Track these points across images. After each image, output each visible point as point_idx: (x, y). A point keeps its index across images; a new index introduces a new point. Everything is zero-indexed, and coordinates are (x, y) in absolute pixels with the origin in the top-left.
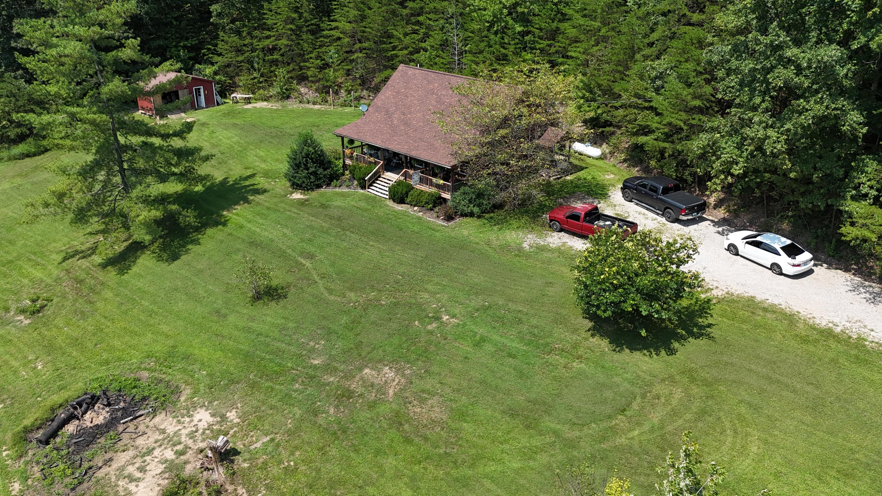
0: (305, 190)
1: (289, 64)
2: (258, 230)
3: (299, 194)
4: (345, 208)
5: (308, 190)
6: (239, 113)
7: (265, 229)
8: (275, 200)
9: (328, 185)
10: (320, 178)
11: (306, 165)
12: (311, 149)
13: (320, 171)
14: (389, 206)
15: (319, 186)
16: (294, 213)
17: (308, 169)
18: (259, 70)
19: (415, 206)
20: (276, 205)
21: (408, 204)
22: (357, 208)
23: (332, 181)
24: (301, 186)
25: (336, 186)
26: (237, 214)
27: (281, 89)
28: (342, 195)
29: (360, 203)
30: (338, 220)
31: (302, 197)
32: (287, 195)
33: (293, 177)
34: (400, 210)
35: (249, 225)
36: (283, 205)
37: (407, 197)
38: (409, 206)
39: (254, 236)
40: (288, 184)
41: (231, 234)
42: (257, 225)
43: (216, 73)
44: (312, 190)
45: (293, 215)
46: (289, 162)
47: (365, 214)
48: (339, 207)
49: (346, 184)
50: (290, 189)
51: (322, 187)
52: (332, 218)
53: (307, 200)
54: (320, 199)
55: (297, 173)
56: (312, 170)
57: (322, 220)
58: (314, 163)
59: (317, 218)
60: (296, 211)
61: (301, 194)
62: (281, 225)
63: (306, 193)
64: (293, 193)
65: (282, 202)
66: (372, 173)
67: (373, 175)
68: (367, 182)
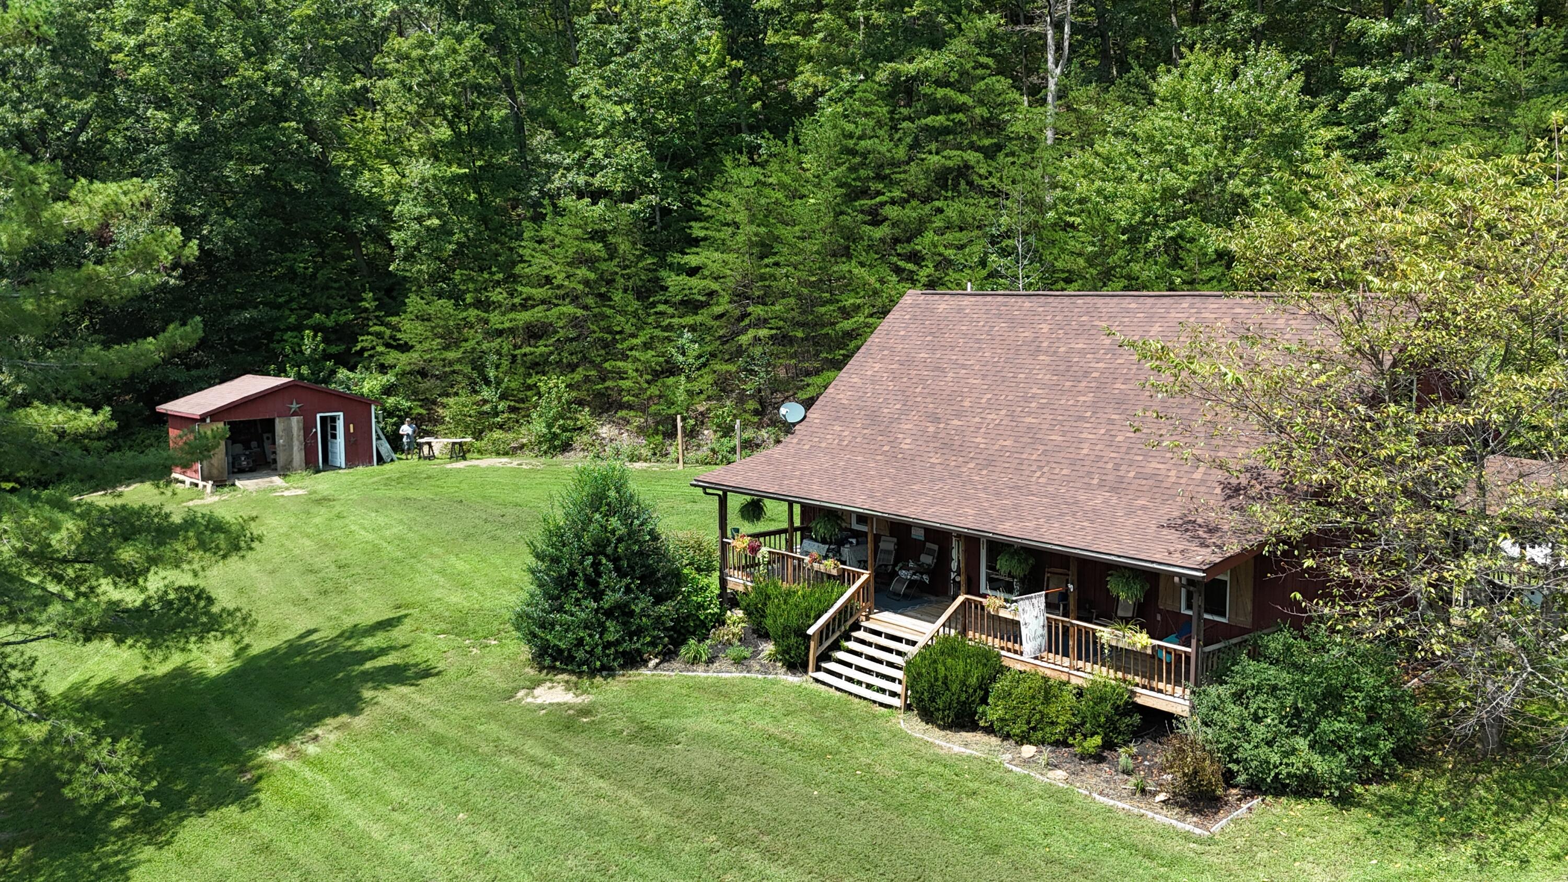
0: (580, 674)
1: (573, 368)
2: (377, 832)
3: (560, 688)
4: (735, 744)
5: (593, 673)
6: (429, 477)
7: (406, 829)
8: (469, 709)
9: (668, 656)
10: (640, 631)
11: (591, 582)
12: (614, 522)
13: (642, 603)
14: (910, 739)
15: (634, 660)
16: (533, 760)
17: (598, 596)
18: (499, 383)
19: (1023, 739)
20: (469, 729)
21: (989, 730)
22: (783, 743)
23: (684, 642)
24: (570, 659)
25: (695, 660)
26: (317, 764)
27: (549, 426)
28: (719, 691)
29: (792, 724)
30: (706, 796)
31: (569, 698)
32: (516, 690)
33: (542, 626)
34: (961, 758)
35: (350, 810)
36: (493, 728)
37: (984, 701)
38: (994, 741)
39: (354, 859)
40: (525, 651)
41: (265, 848)
42: (380, 809)
43: (388, 390)
44: (608, 671)
45: (527, 769)
46: (533, 572)
47: (818, 770)
48: (710, 739)
49: (732, 652)
50: (531, 672)
51: (645, 663)
52: (679, 784)
53: (585, 711)
54: (638, 706)
55: (560, 609)
56: (610, 599)
57: (640, 794)
58: (622, 574)
59: (622, 783)
60: (538, 751)
61: (568, 686)
62: (472, 810)
63: (586, 682)
64: (539, 683)
65: (492, 716)
66: (831, 612)
67: (833, 618)
68: (812, 644)
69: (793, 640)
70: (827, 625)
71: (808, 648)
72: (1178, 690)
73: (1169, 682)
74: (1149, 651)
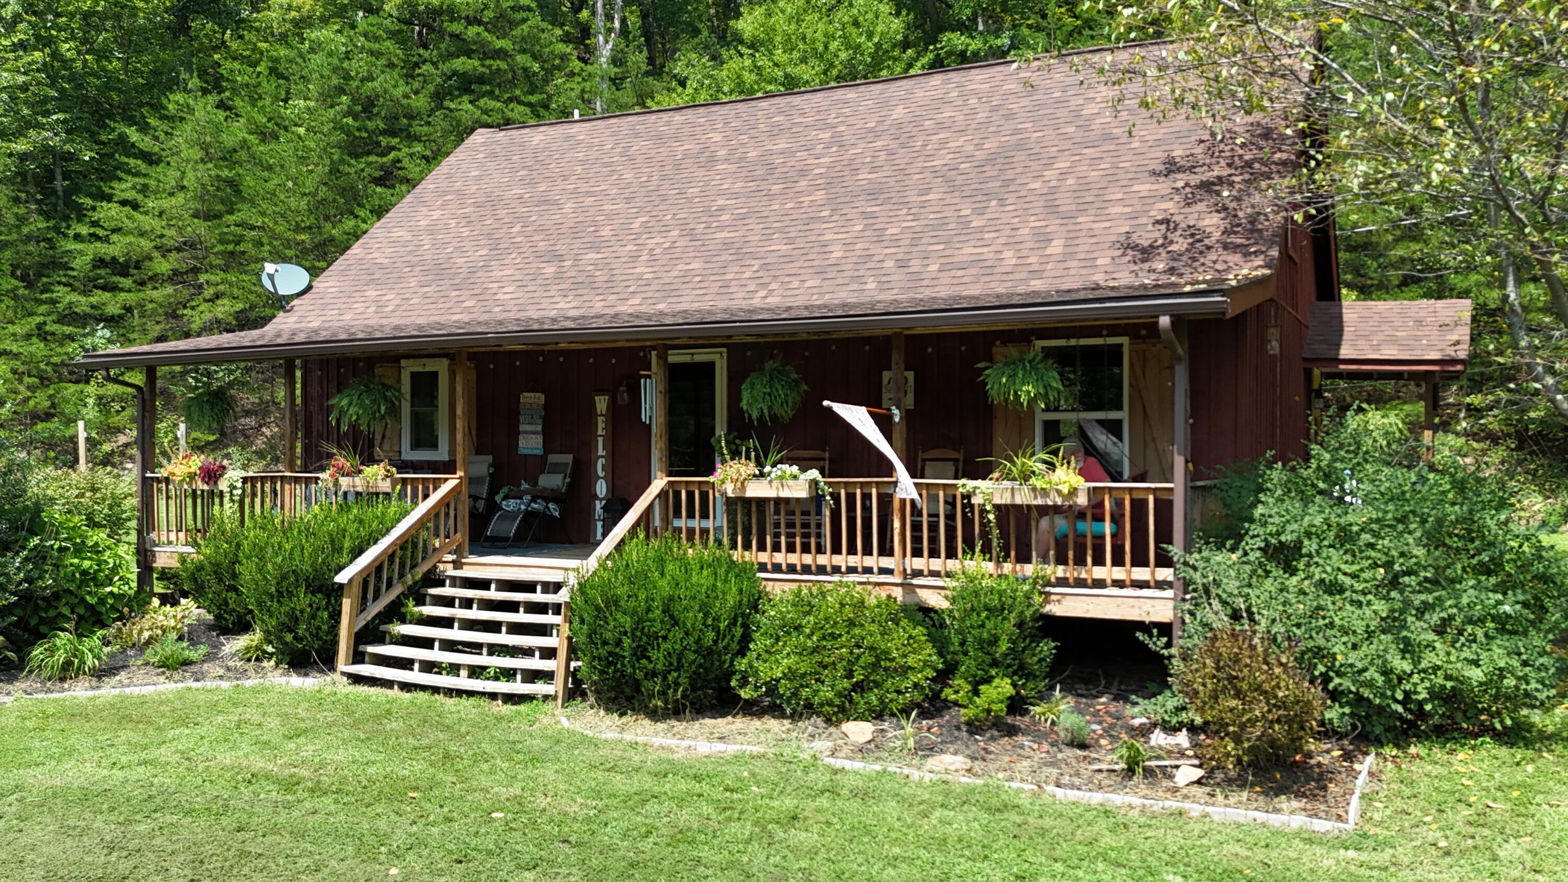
14: (593, 744)
19: (843, 711)
21: (765, 706)
25: (68, 671)
29: (308, 750)
34: (724, 761)
37: (747, 644)
38: (773, 724)
47: (391, 823)
66: (385, 543)
67: (390, 555)
68: (346, 604)
69: (303, 600)
70: (377, 568)
71: (336, 616)
72: (1141, 574)
73: (1118, 561)
74: (1082, 500)
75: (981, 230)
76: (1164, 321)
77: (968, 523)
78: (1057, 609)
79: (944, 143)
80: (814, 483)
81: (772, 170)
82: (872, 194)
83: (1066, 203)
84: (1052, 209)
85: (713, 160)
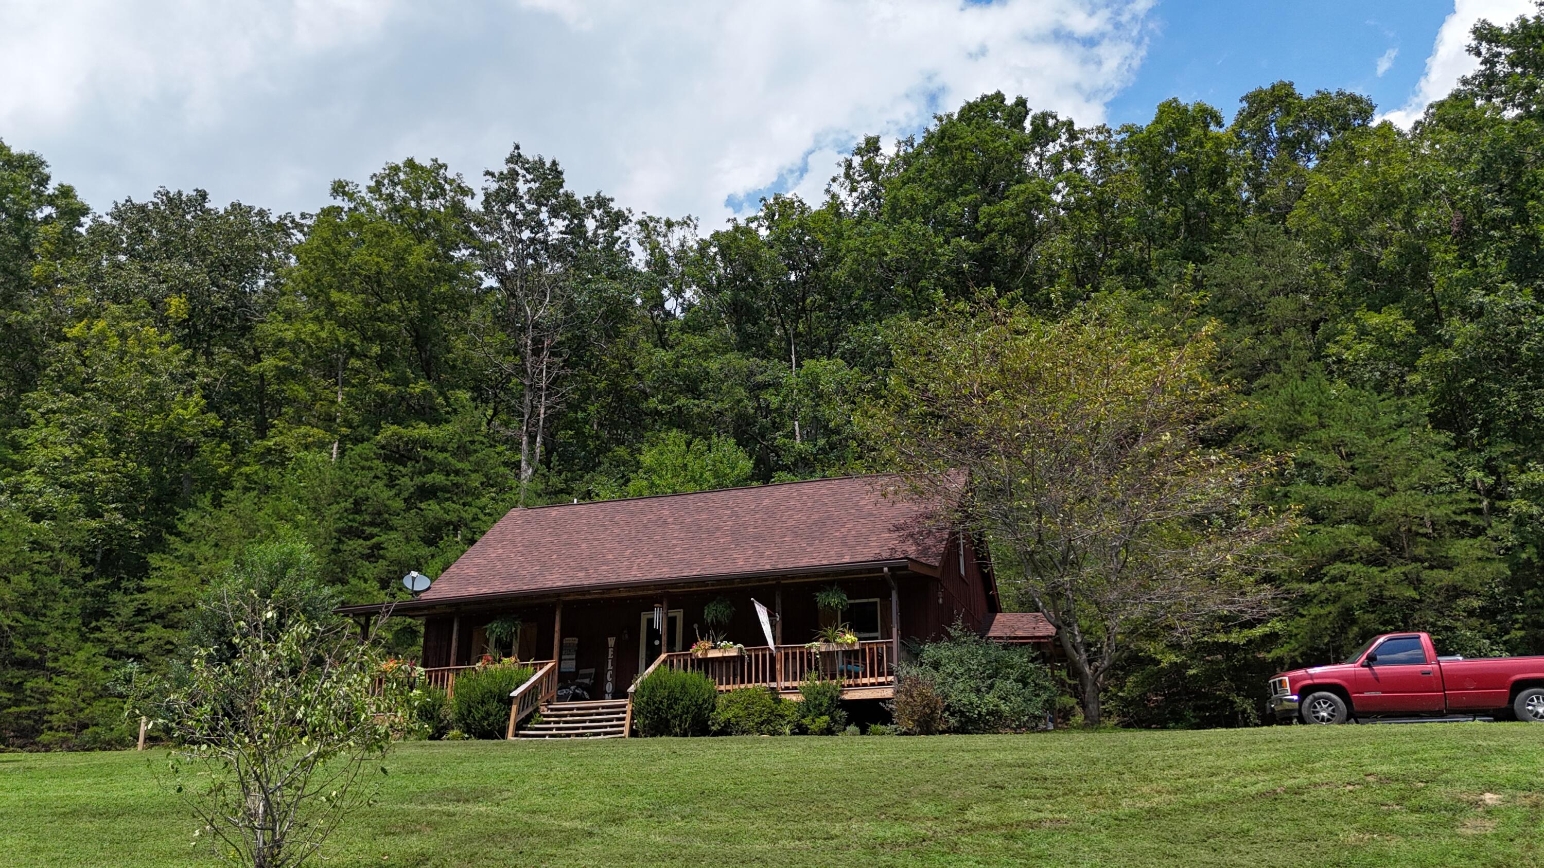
19: (759, 733)
37: (713, 710)
68: (514, 707)
72: (882, 679)
73: (872, 675)
74: (857, 647)
75: (811, 552)
76: (886, 569)
77: (809, 661)
78: (847, 697)
79: (791, 516)
80: (740, 649)
81: (700, 527)
82: (756, 538)
83: (851, 541)
84: (844, 543)
85: (665, 523)
